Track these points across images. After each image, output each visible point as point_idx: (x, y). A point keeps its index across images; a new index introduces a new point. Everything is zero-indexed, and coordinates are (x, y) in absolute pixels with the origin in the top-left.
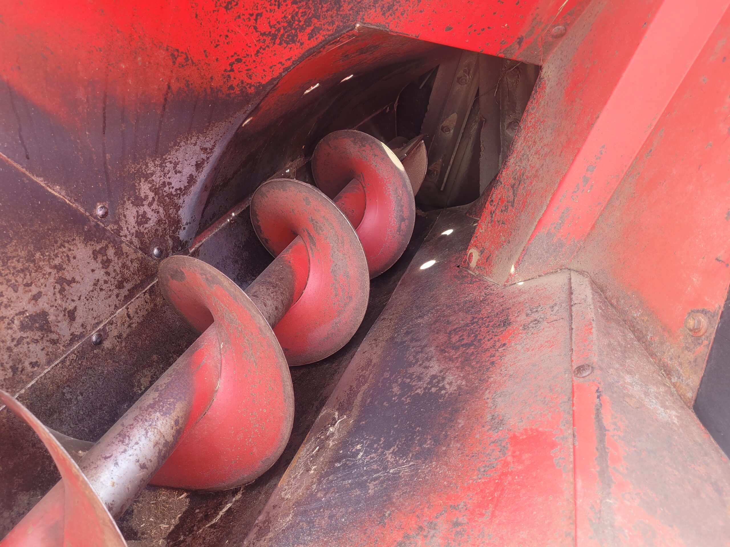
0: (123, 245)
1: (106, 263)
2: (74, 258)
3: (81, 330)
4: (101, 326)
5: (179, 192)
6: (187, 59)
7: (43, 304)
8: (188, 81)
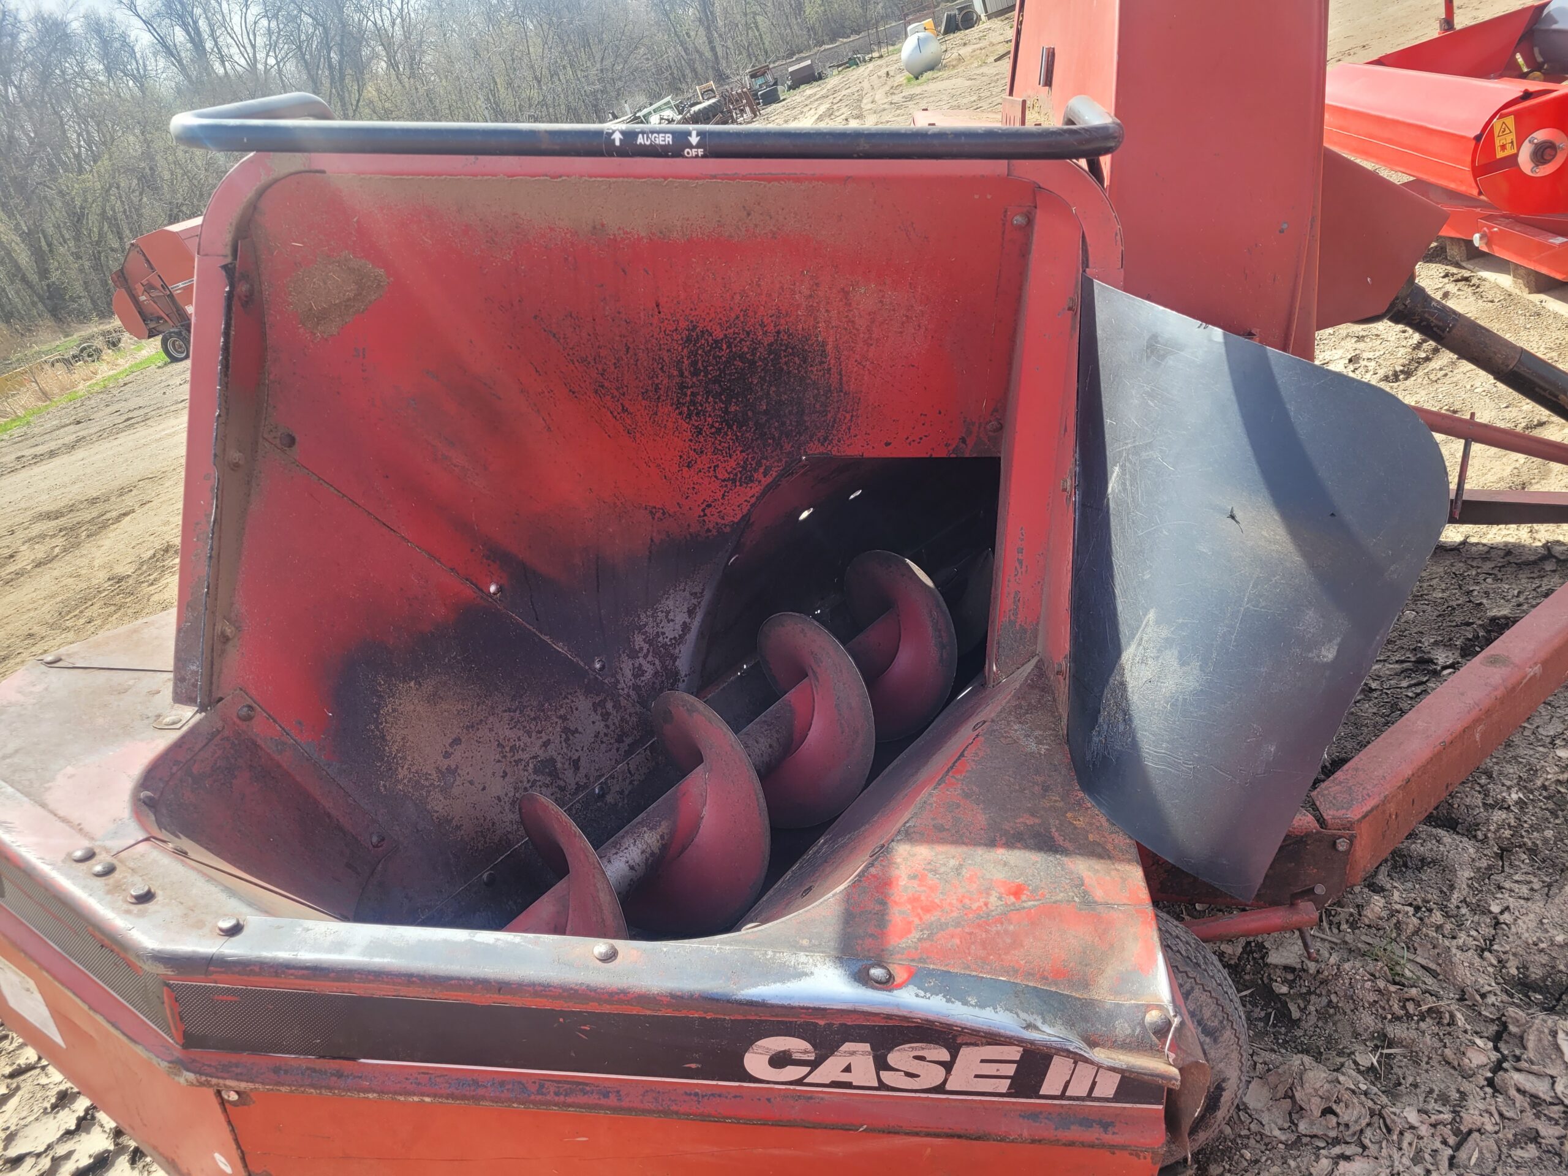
0: (621, 698)
1: (606, 716)
2: (577, 709)
3: (585, 781)
4: (603, 780)
5: (673, 642)
6: (664, 513)
7: (551, 751)
8: (667, 532)
